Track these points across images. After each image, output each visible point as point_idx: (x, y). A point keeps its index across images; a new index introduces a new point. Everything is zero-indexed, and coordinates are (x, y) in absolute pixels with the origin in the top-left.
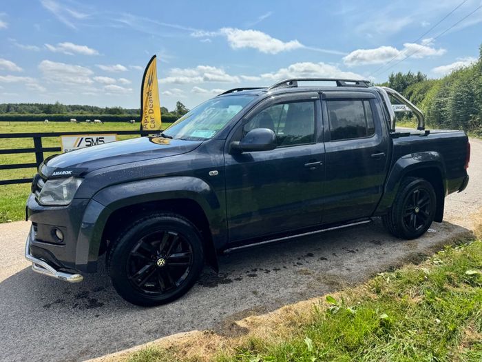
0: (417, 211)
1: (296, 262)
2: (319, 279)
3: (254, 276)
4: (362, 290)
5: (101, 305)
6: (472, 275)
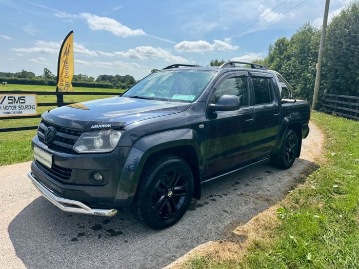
0: (290, 150)
1: (233, 188)
3: (214, 200)
6: (337, 188)
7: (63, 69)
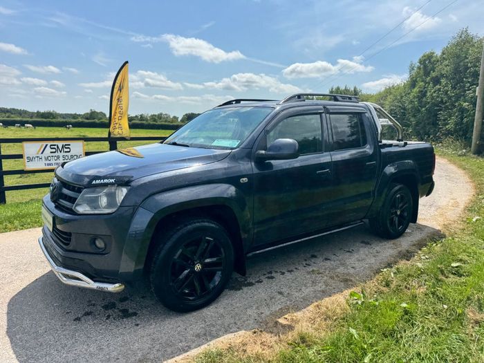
0: (399, 213)
1: (304, 263)
2: (332, 278)
3: (272, 278)
4: (372, 285)
5: (135, 314)
6: (457, 267)
7: (116, 108)
